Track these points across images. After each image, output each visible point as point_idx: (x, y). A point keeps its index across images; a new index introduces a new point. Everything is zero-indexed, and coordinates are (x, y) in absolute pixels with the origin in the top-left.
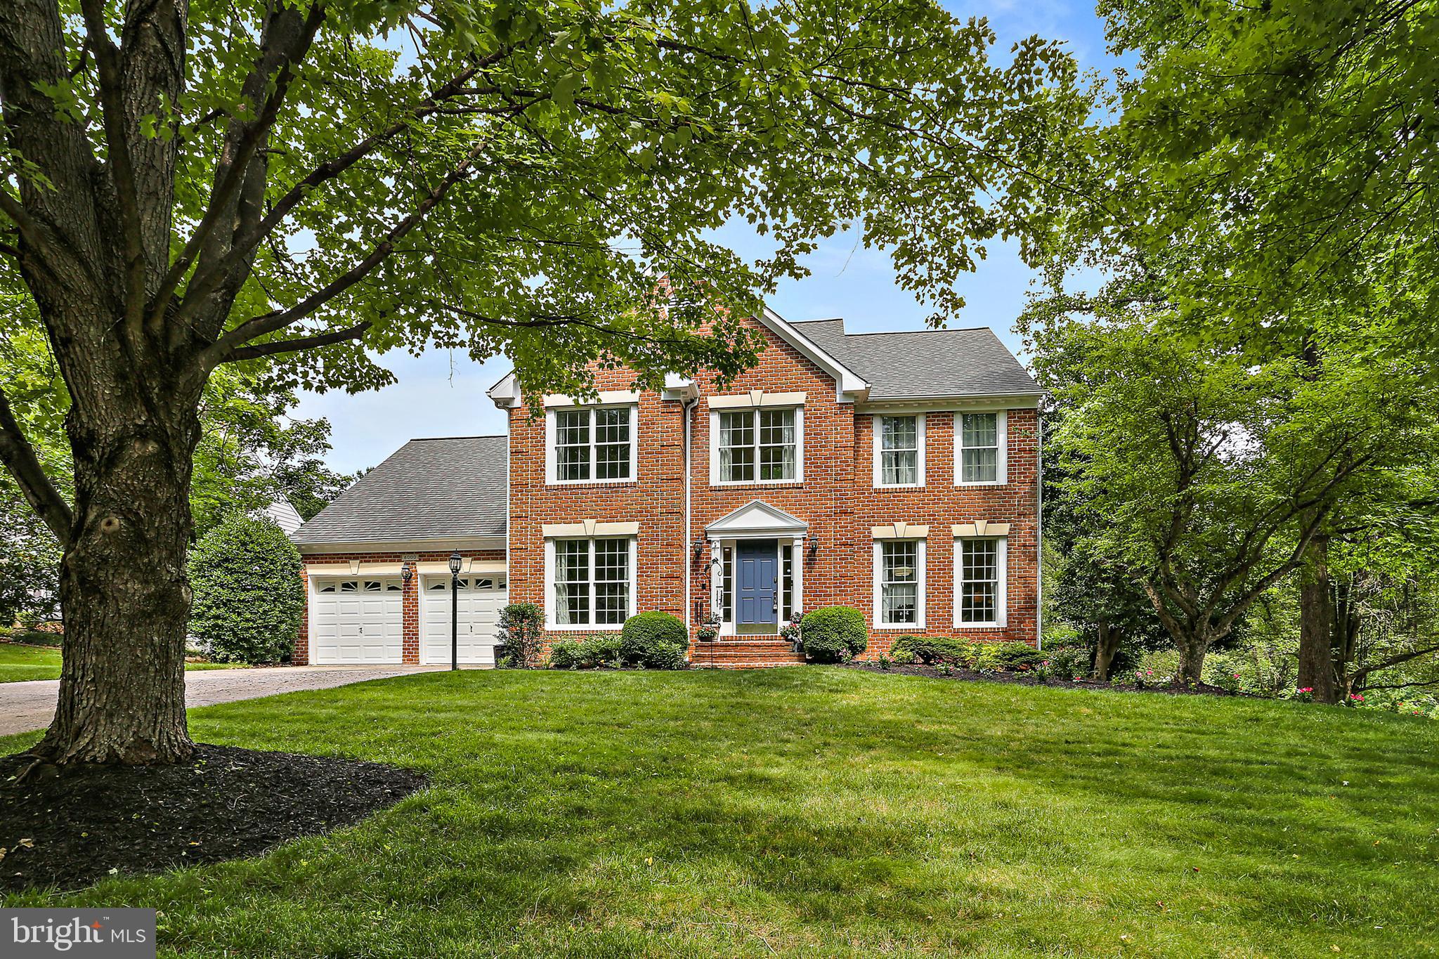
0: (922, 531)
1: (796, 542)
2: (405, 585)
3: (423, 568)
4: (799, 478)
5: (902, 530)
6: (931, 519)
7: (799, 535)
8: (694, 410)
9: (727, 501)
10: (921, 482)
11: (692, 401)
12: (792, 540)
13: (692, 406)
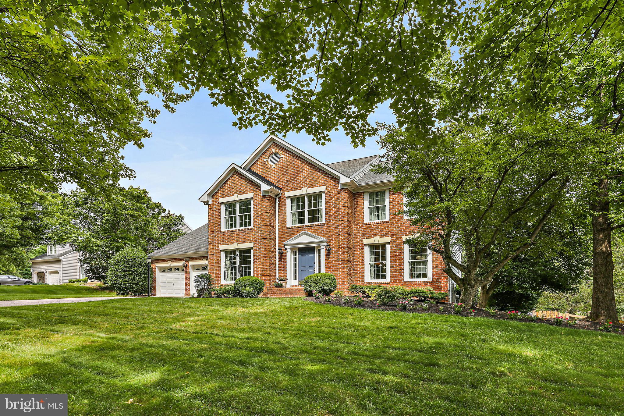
0: (388, 239)
1: (321, 247)
2: (185, 269)
3: (191, 263)
4: (324, 221)
5: (377, 240)
6: (392, 234)
7: (323, 244)
8: (280, 198)
9: (293, 232)
10: (388, 218)
11: (278, 195)
12: (320, 246)
13: (278, 197)
